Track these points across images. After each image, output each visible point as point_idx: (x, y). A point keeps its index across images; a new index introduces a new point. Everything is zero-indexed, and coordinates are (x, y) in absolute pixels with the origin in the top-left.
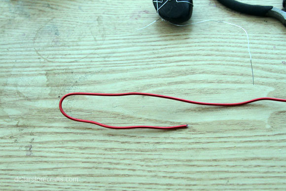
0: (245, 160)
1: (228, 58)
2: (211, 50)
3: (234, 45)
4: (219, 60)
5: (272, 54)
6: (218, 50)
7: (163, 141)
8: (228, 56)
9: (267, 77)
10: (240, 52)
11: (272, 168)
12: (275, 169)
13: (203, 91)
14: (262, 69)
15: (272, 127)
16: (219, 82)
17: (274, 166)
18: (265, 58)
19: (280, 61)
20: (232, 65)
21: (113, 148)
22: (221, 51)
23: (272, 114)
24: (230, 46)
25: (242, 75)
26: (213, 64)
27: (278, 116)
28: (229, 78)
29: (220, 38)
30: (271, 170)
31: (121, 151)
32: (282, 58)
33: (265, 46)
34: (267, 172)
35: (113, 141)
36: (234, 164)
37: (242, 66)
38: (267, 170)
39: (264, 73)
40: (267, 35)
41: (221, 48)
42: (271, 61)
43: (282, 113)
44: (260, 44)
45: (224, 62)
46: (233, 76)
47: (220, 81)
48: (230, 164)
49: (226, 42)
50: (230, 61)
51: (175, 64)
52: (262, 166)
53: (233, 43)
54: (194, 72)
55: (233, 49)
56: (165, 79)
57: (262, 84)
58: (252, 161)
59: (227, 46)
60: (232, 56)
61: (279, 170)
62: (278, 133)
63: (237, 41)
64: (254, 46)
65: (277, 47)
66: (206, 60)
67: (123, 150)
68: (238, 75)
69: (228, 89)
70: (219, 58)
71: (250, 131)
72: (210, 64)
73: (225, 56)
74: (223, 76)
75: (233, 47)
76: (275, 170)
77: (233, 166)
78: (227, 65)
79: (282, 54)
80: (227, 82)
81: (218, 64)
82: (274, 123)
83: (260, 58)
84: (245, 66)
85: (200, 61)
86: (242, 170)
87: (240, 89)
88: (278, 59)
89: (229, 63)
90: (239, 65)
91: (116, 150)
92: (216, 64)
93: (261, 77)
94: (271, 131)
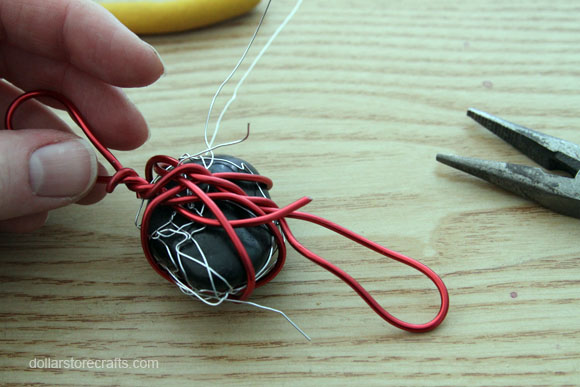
0: (360, 342)
1: (340, 75)
2: (297, 54)
3: (358, 39)
4: (316, 80)
5: (459, 62)
6: (313, 55)
7: (143, 294)
8: (339, 68)
9: (439, 123)
10: (374, 57)
11: (431, 363)
12: (440, 368)
13: (263, 161)
14: (429, 101)
15: (441, 254)
16: (310, 136)
17: (438, 359)
18: (437, 73)
19: (478, 81)
20: (349, 92)
21: (9, 314)
22: (323, 56)
23: (442, 220)
24: (349, 43)
25: (372, 117)
26: (298, 91)
27: (458, 224)
28: (337, 127)
29: (323, 22)
30: (427, 368)
31: (30, 319)
32: (485, 73)
33: (440, 42)
34: (418, 375)
35: (11, 293)
36: (328, 355)
37: (374, 94)
38: (416, 371)
39: (433, 113)
40: (449, 14)
41: (325, 49)
42: (453, 81)
43: (470, 218)
44: (428, 36)
45: (329, 86)
46: (348, 121)
47: (312, 133)
48: (316, 355)
49: (337, 33)
50: (342, 82)
51: (197, 91)
52: (405, 359)
53: (357, 34)
54: (244, 112)
55: (354, 50)
56: (167, 130)
57: (423, 142)
58: (380, 345)
59: (341, 43)
60: (351, 69)
61: (449, 370)
62: (454, 270)
63: (368, 29)
64: (413, 41)
65: (473, 44)
66: (282, 81)
67: (35, 319)
68: (360, 118)
69: (331, 154)
70: (315, 74)
71: (379, 265)
72: (288, 91)
73: (332, 68)
74: (320, 121)
75: (356, 44)
76: (439, 370)
77: (326, 359)
78: (335, 91)
79: (485, 63)
80: (331, 137)
81: (313, 91)
82: (447, 244)
83: (424, 72)
84: (384, 95)
85: (263, 82)
86: (348, 370)
87: (363, 155)
88: (472, 75)
89: (340, 87)
90: (366, 93)
91: (16, 317)
92: (306, 91)
93: (425, 122)
94: (438, 264)
